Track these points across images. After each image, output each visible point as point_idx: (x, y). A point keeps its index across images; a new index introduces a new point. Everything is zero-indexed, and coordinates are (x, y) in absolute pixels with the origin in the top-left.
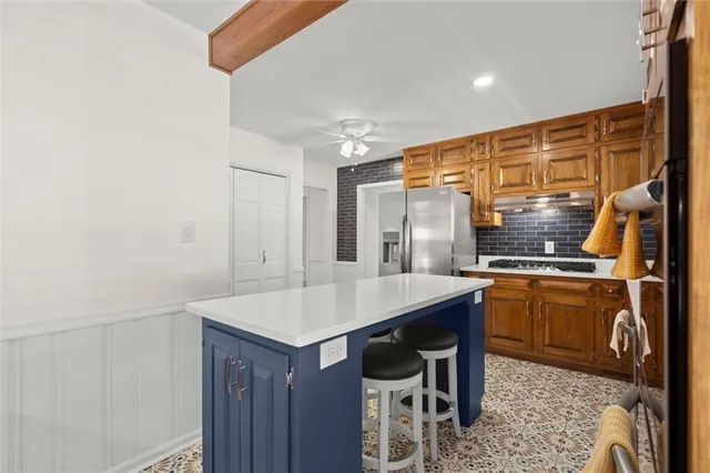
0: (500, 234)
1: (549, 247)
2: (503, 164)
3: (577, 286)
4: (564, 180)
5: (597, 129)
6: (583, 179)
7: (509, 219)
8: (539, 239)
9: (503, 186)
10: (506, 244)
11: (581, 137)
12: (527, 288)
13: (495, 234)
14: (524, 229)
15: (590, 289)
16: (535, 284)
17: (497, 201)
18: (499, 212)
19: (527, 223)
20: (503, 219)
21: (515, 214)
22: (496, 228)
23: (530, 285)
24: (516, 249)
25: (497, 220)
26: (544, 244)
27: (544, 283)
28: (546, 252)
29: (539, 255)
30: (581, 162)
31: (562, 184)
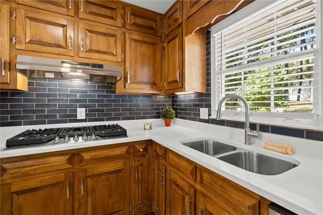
0: (25, 100)
1: (81, 113)
2: (31, 15)
3: (117, 152)
4: (99, 52)
5: (123, 17)
6: (113, 55)
7: (38, 84)
8: (71, 106)
9: (31, 42)
10: (34, 112)
11: (112, 18)
12: (68, 166)
13: (20, 100)
14: (56, 95)
15: (127, 152)
16: (76, 158)
17: (20, 58)
18: (23, 72)
19: (59, 90)
20: (30, 84)
21: (45, 79)
22: (19, 93)
23: (69, 161)
24: (46, 117)
25: (22, 83)
26: (76, 111)
27: (86, 156)
28: (79, 118)
29: (71, 121)
30: (112, 40)
31: (97, 56)
